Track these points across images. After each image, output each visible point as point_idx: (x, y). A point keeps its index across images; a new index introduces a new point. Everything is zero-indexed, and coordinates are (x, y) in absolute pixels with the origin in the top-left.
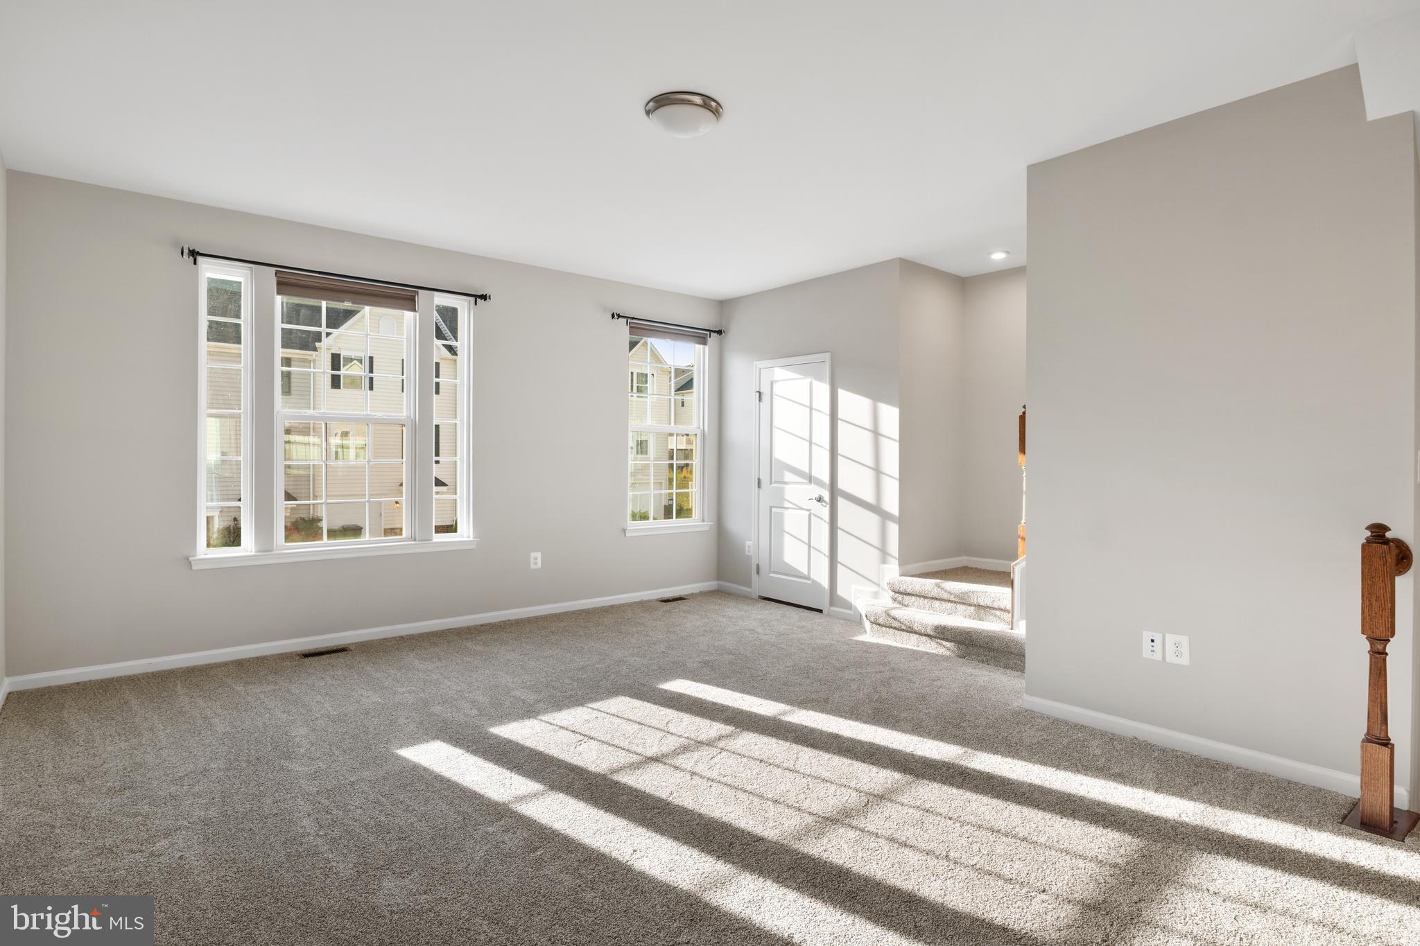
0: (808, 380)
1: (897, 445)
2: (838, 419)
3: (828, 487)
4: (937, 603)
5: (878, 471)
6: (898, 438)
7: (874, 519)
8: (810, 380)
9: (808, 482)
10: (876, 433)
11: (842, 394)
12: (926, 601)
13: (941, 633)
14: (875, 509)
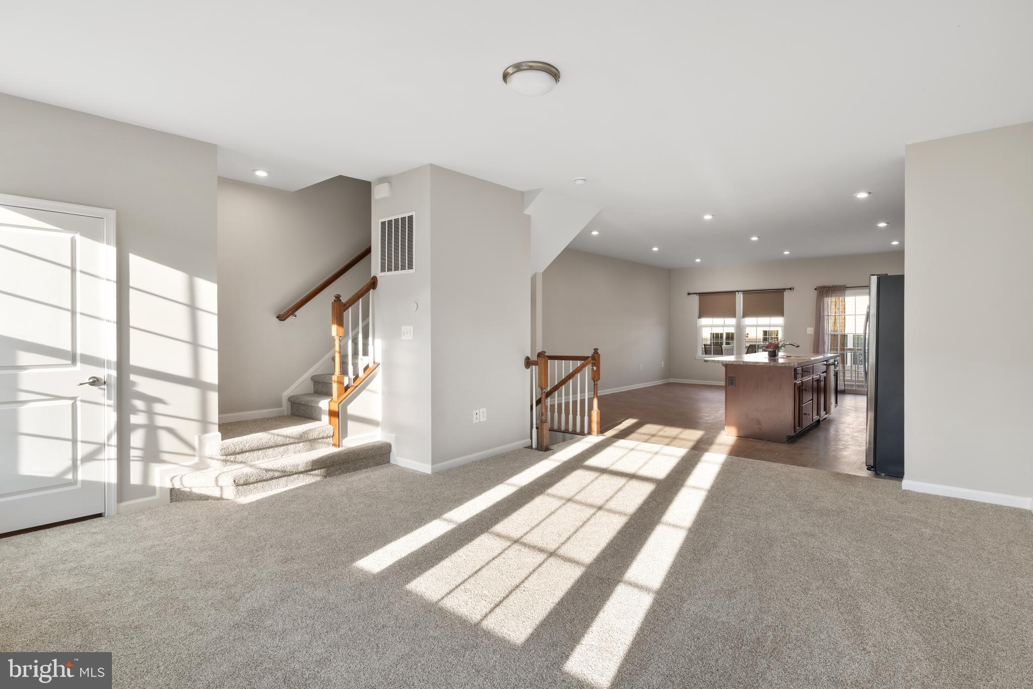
0: (67, 236)
1: (216, 318)
2: (128, 287)
3: (114, 366)
4: (270, 451)
5: (195, 344)
6: (216, 312)
7: (191, 393)
8: (71, 235)
9: (70, 362)
10: (193, 307)
11: (135, 262)
12: (260, 452)
13: (318, 464)
14: (194, 382)
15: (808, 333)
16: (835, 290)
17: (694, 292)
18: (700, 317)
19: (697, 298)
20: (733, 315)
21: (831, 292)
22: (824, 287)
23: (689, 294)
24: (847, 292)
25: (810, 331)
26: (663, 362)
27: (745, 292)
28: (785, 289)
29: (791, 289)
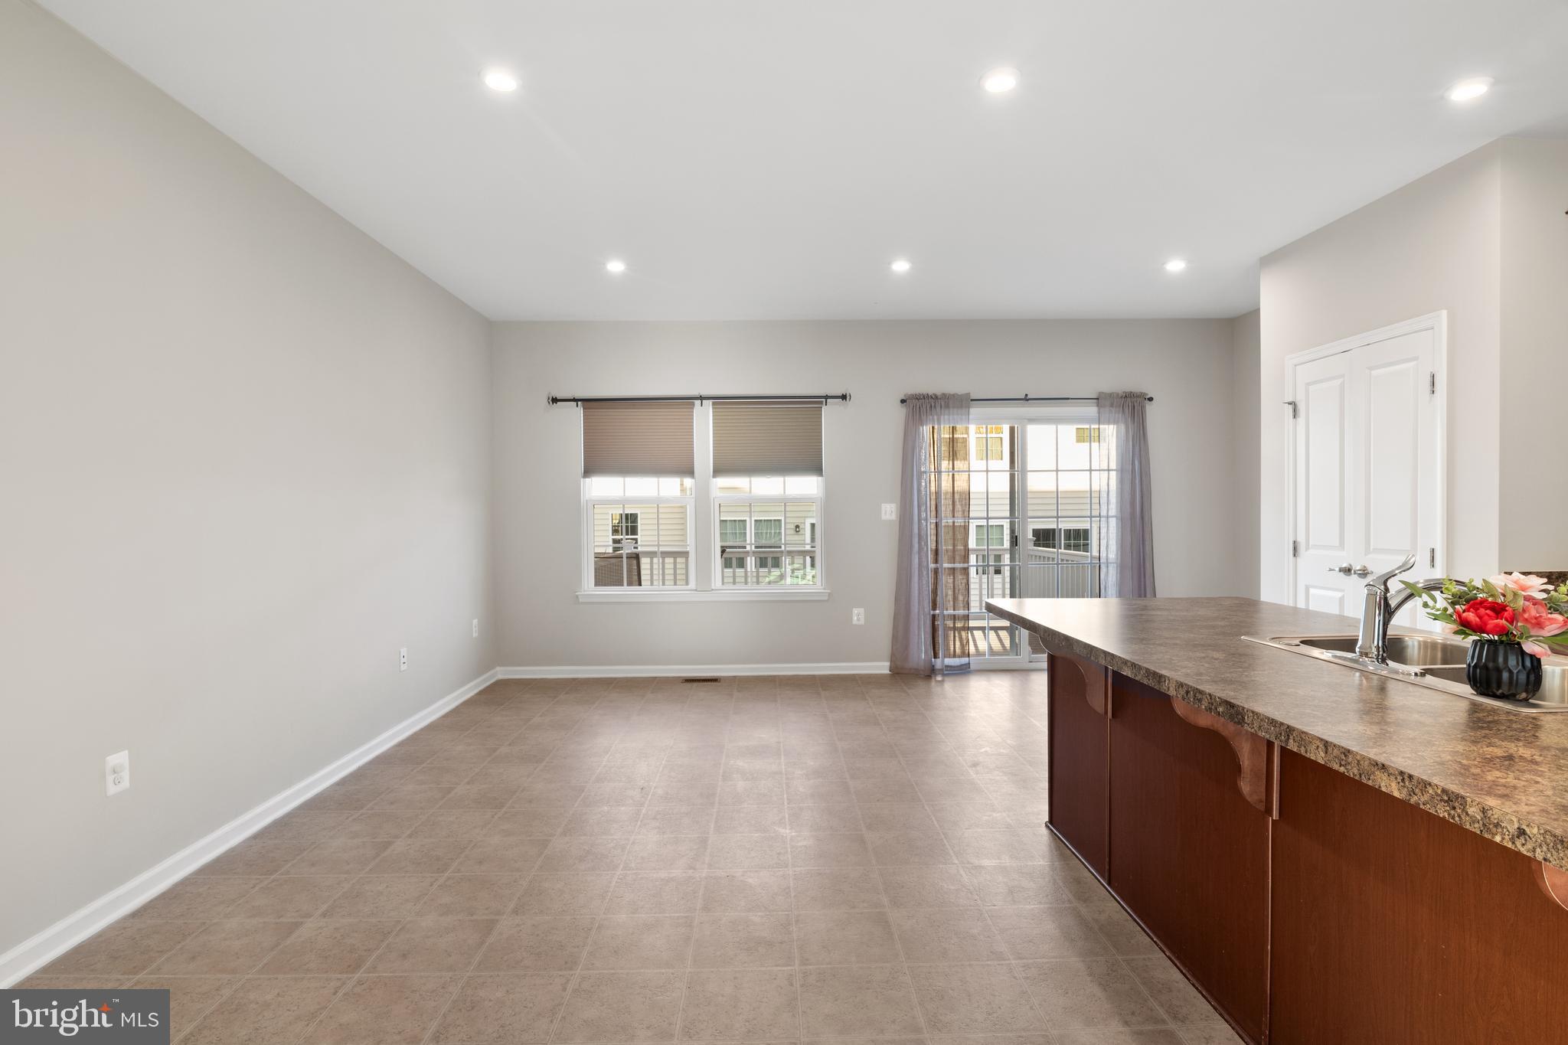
15: (884, 517)
16: (947, 406)
17: (569, 396)
18: (588, 472)
19: (576, 415)
20: (686, 470)
21: (938, 409)
22: (925, 397)
23: (555, 400)
24: (975, 411)
25: (889, 511)
26: (475, 621)
27: (720, 401)
28: (827, 397)
29: (844, 397)
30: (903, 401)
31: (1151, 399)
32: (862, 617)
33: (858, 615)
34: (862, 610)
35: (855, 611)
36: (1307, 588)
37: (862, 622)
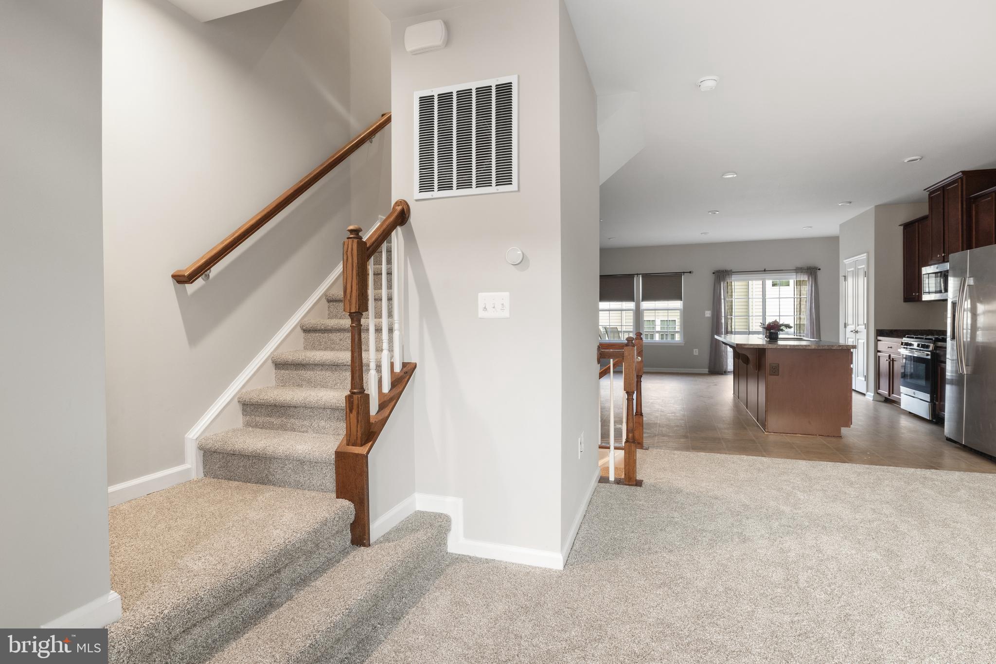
15: (706, 316)
20: (631, 298)
22: (721, 271)
25: (708, 314)
27: (645, 275)
28: (684, 273)
29: (690, 272)
30: (713, 273)
31: (819, 269)
32: (697, 352)
33: (696, 352)
34: (697, 350)
35: (694, 350)
36: (858, 339)
37: (697, 354)
